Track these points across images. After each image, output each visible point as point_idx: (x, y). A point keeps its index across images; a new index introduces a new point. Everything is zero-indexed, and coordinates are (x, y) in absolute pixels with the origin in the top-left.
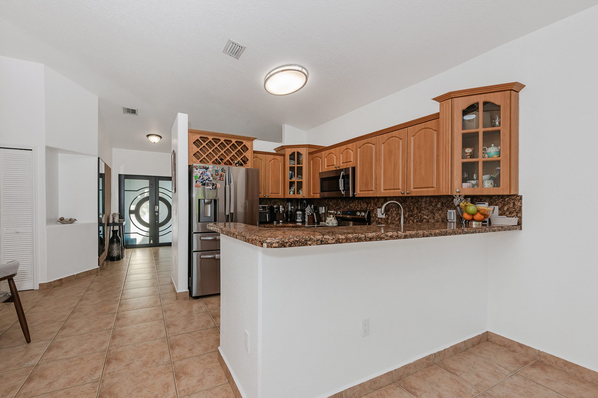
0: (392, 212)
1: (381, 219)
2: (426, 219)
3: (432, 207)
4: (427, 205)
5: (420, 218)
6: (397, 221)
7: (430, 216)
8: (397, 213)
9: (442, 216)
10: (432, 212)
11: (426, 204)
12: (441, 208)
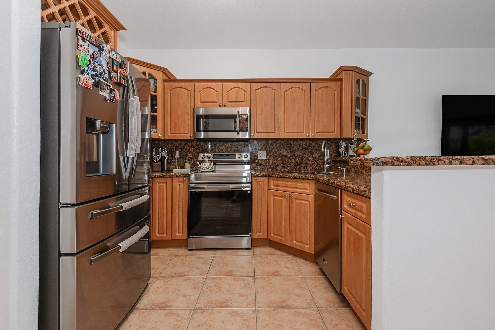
0: (274, 153)
1: (262, 160)
2: (306, 157)
3: (311, 148)
4: (308, 147)
5: (301, 157)
6: (279, 160)
7: (310, 155)
8: (280, 154)
9: (319, 155)
10: (311, 152)
11: (306, 145)
12: (318, 148)
